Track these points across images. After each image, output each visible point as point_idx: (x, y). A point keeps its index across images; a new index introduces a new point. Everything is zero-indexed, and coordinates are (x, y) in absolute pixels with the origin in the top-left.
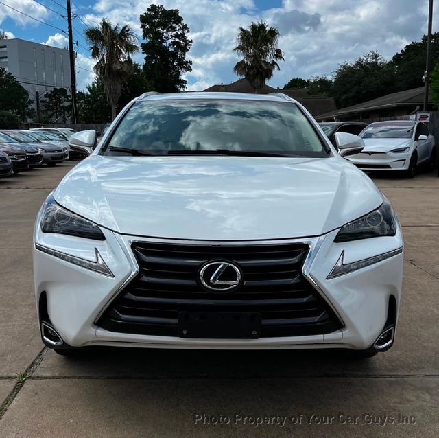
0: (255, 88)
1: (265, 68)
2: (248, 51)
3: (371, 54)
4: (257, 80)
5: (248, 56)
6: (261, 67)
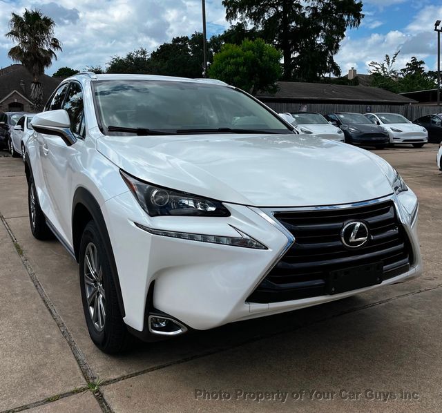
0: (34, 75)
1: (44, 56)
2: (23, 37)
3: (140, 50)
4: (36, 67)
5: (24, 42)
6: (39, 54)
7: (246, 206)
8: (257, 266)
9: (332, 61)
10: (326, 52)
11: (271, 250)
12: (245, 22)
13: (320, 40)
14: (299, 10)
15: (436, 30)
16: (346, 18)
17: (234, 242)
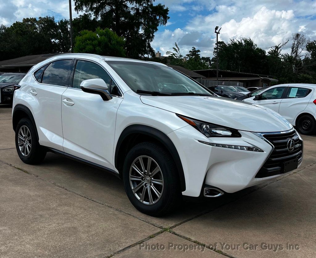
7: (250, 132)
8: (260, 160)
9: (149, 46)
10: (145, 40)
11: (266, 152)
12: (90, 14)
13: (141, 31)
14: (126, 9)
15: (215, 32)
16: (158, 18)
17: (249, 149)
